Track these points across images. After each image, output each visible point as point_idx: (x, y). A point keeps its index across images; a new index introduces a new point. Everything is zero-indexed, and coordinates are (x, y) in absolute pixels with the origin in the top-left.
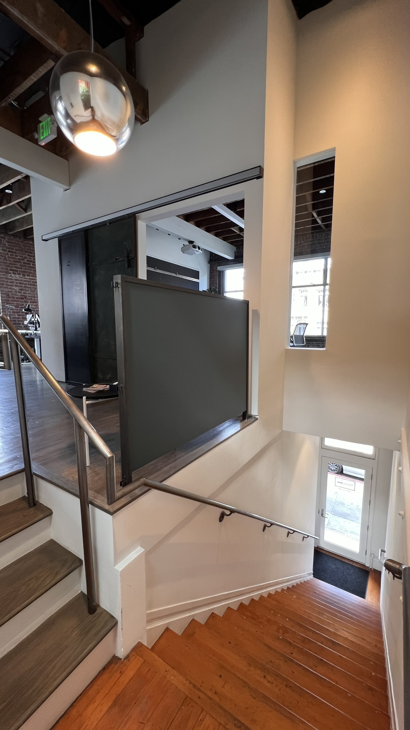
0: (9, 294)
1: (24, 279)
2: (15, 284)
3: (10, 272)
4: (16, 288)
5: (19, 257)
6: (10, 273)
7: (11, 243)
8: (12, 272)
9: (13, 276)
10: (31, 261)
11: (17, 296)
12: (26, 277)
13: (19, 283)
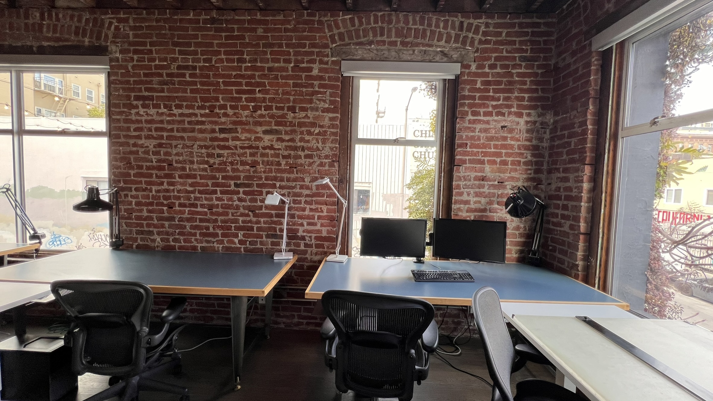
0: (130, 159)
1: (168, 118)
2: (145, 133)
3: (135, 103)
4: (151, 144)
5: (157, 62)
6: (137, 107)
7: (140, 30)
8: (141, 102)
9: (141, 113)
10: (186, 68)
11: (148, 164)
12: (176, 111)
13: (157, 129)
